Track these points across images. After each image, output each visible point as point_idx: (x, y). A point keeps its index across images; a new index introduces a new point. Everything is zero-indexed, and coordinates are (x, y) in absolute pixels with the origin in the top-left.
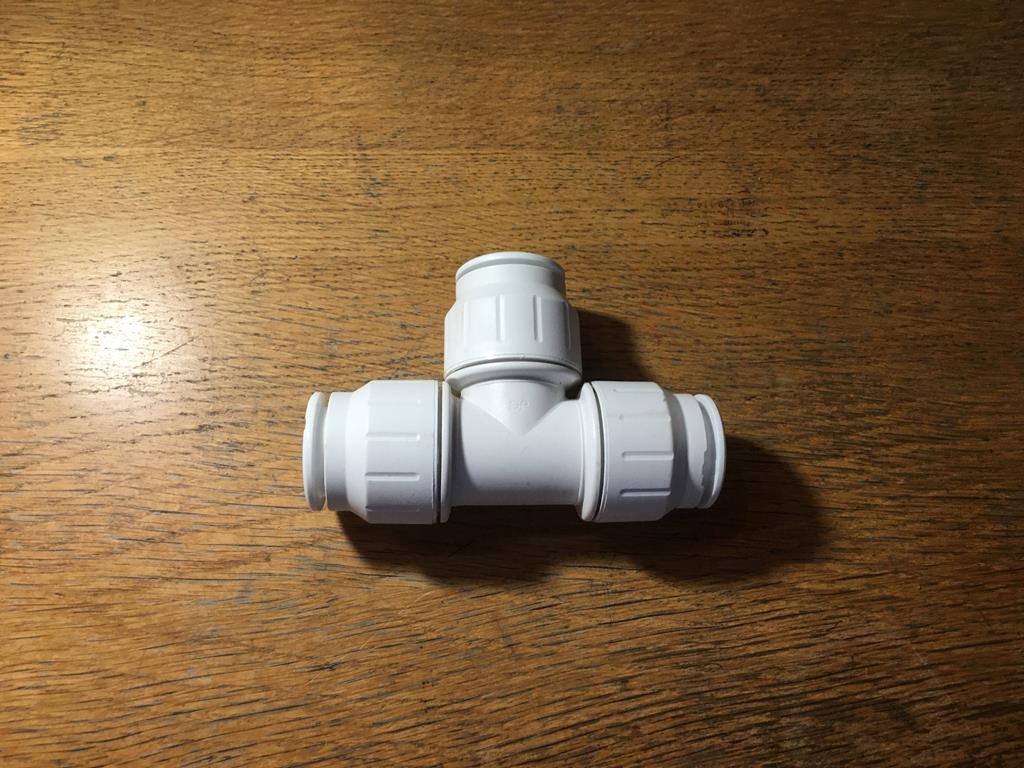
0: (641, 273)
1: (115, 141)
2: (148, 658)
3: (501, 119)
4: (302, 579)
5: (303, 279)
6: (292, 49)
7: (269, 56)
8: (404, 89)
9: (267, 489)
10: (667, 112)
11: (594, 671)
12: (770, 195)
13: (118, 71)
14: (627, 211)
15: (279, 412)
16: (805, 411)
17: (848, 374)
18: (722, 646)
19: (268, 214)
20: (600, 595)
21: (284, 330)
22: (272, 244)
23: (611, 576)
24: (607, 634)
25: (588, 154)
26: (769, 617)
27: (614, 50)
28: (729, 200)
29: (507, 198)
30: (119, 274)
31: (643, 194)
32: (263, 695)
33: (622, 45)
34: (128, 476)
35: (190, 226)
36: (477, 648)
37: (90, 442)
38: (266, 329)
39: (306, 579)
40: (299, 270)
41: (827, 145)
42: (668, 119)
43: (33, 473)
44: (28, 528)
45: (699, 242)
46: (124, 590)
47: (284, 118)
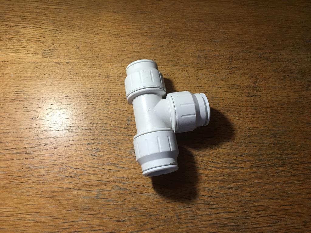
0: (222, 106)
1: (69, 58)
2: (68, 213)
3: (182, 58)
4: (115, 192)
5: (121, 101)
6: (122, 35)
7: (115, 37)
8: (154, 48)
9: (107, 164)
10: (231, 59)
11: (205, 229)
12: (261, 85)
13: (72, 38)
14: (218, 87)
15: (112, 140)
16: (272, 151)
17: (285, 141)
18: (245, 224)
19: (113, 82)
20: (207, 205)
21: (115, 116)
22: (113, 90)
23: (211, 199)
24: (209, 218)
25: (207, 70)
26: (260, 216)
27: (216, 41)
28: (249, 86)
29: (182, 81)
30: (68, 96)
31: (223, 83)
32: (101, 228)
33: (218, 39)
34: (66, 157)
35: (89, 84)
36: (168, 219)
37: (56, 146)
38: (109, 115)
39: (117, 192)
40: (120, 98)
41: (279, 71)
42: (231, 61)
43: (38, 154)
44: (35, 171)
45: (240, 98)
46: (62, 192)
47: (118, 54)
